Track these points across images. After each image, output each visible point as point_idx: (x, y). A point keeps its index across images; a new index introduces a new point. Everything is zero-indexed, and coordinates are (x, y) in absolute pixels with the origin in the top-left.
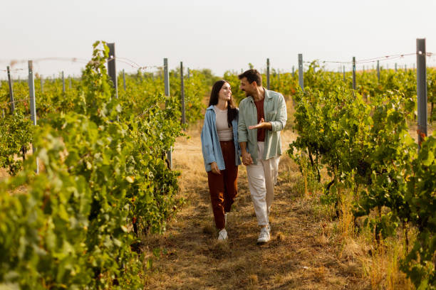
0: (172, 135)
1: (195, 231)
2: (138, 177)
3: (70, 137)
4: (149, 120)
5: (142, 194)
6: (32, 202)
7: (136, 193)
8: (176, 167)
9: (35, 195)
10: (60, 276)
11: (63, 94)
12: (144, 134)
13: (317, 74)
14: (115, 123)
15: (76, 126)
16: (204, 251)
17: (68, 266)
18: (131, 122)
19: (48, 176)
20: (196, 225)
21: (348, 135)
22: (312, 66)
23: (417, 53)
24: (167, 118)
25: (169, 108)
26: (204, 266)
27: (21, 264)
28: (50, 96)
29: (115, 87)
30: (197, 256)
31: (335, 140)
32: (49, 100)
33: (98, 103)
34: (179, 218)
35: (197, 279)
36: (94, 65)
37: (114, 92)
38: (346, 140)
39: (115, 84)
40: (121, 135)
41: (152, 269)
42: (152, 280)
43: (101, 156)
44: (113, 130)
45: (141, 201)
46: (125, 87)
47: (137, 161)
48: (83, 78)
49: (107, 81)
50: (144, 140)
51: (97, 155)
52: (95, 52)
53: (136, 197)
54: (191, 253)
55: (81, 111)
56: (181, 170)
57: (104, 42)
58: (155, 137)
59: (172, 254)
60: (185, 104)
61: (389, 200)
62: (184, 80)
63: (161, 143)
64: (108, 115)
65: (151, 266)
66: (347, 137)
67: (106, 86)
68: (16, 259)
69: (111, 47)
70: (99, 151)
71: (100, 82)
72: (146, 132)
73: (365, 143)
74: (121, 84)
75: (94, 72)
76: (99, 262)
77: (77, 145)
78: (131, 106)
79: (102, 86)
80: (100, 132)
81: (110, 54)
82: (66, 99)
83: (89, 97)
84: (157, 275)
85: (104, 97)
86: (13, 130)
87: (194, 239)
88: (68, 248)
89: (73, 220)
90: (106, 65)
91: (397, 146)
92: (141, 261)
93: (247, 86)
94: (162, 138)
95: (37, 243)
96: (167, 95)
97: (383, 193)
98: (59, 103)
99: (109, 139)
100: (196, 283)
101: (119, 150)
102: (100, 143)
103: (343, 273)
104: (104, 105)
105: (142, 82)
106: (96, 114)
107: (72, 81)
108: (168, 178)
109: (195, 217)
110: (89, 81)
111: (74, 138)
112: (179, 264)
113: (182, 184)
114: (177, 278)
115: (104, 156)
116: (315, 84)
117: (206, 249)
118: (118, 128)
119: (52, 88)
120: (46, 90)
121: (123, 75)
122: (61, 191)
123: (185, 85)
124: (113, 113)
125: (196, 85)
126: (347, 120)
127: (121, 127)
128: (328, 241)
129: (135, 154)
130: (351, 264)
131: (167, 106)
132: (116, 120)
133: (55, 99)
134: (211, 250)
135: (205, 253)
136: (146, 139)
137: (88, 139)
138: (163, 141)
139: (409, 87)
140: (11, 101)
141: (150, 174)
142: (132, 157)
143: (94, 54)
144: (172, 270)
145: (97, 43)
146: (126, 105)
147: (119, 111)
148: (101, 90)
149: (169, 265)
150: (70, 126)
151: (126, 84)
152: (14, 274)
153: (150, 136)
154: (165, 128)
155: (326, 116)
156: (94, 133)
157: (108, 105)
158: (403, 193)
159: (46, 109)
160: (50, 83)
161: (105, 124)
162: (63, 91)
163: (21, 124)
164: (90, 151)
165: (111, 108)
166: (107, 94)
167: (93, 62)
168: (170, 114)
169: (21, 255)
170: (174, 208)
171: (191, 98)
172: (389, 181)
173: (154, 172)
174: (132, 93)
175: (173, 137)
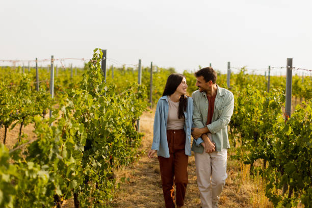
0: (140, 109)
1: (149, 171)
2: (115, 131)
3: (77, 102)
4: (125, 99)
5: (116, 141)
6: (58, 131)
7: (113, 140)
8: (142, 131)
9: (60, 128)
10: (68, 174)
11: (71, 79)
12: (121, 106)
13: (245, 76)
14: (103, 97)
15: (81, 96)
16: (153, 182)
17: (72, 169)
18: (113, 98)
19: (66, 120)
20: (150, 168)
21: (250, 116)
22: (243, 70)
23: (287, 67)
24: (138, 98)
25: (140, 92)
26: (152, 191)
27: (50, 162)
28: (62, 80)
29: (105, 76)
30: (148, 185)
31: (243, 119)
32: (61, 82)
33: (94, 85)
34: (140, 163)
35: (147, 197)
36: (94, 62)
37: (104, 79)
38: (249, 119)
39: (105, 74)
40: (106, 104)
41: (120, 189)
42: (119, 196)
43: (94, 115)
44: (102, 101)
45: (116, 145)
46: (113, 76)
47: (115, 121)
48: (85, 69)
49: (100, 72)
50: (121, 110)
51: (91, 114)
52: (95, 55)
53: (113, 143)
54: (145, 183)
55: (84, 88)
56: (145, 134)
57: (100, 49)
58: (128, 109)
59: (133, 183)
60: (152, 90)
61: (266, 155)
62: (153, 75)
63: (133, 114)
64: (99, 91)
65: (119, 187)
66: (249, 117)
67: (100, 75)
68: (48, 159)
69: (104, 52)
70: (93, 112)
71: (96, 73)
72: (123, 105)
73: (258, 121)
74: (111, 74)
75: (93, 66)
76: (88, 173)
77: (80, 107)
78: (114, 88)
79: (97, 75)
80: (94, 101)
81: (103, 56)
82: (73, 82)
83: (89, 81)
84: (122, 193)
85: (98, 81)
86: (38, 99)
87: (148, 175)
88: (73, 160)
89: (76, 147)
90: (100, 63)
91: (274, 123)
92: (114, 184)
93: (203, 84)
94: (132, 110)
95: (59, 152)
96: (139, 83)
97: (263, 151)
98: (68, 84)
99: (99, 106)
100: (146, 199)
101: (104, 112)
102: (94, 107)
103: (238, 201)
104: (98, 86)
105: (125, 74)
106: (93, 91)
107: (78, 71)
108: (134, 135)
109: (150, 163)
110: (90, 71)
111: (80, 103)
112: (137, 188)
113: (145, 143)
114: (135, 196)
115: (95, 115)
116: (244, 83)
117: (155, 181)
118: (105, 100)
119: (64, 74)
120: (60, 75)
121: (112, 68)
122: (72, 128)
123: (153, 77)
124: (102, 91)
125: (162, 78)
126: (249, 106)
127: (106, 100)
128: (232, 182)
129: (114, 117)
130: (244, 196)
131: (138, 91)
132: (104, 95)
133: (66, 82)
134: (157, 182)
135: (154, 184)
136: (122, 109)
137: (87, 104)
138: (134, 113)
139: (308, 89)
140: (36, 81)
141: (123, 131)
142: (112, 119)
143: (94, 56)
144: (132, 191)
145: (96, 50)
146: (111, 87)
147: (106, 90)
148: (97, 77)
149: (131, 188)
150: (78, 96)
151: (114, 74)
152: (46, 166)
153: (125, 108)
154: (135, 104)
155: (240, 103)
156: (91, 101)
157: (100, 86)
158: (274, 151)
159: (59, 88)
160: (62, 71)
161: (97, 97)
162: (71, 76)
163: (44, 96)
164: (88, 111)
165: (102, 88)
166: (99, 80)
167: (93, 61)
168: (140, 96)
169: (50, 158)
170: (137, 156)
171: (157, 87)
172: (268, 144)
173: (125, 130)
174: (117, 81)
175: (141, 111)
